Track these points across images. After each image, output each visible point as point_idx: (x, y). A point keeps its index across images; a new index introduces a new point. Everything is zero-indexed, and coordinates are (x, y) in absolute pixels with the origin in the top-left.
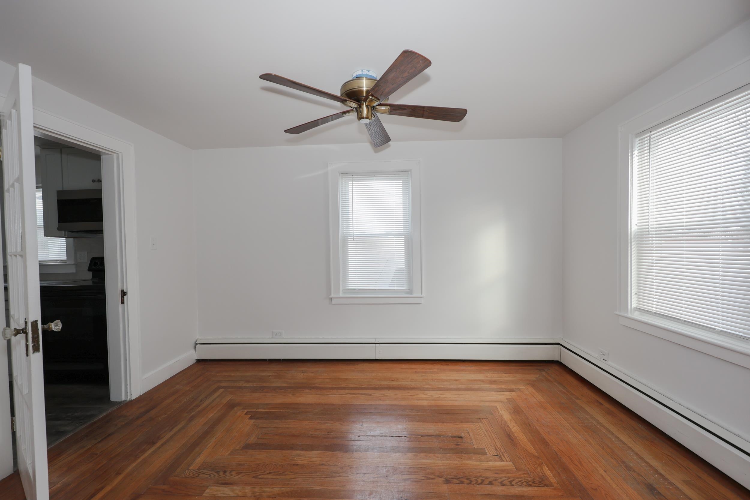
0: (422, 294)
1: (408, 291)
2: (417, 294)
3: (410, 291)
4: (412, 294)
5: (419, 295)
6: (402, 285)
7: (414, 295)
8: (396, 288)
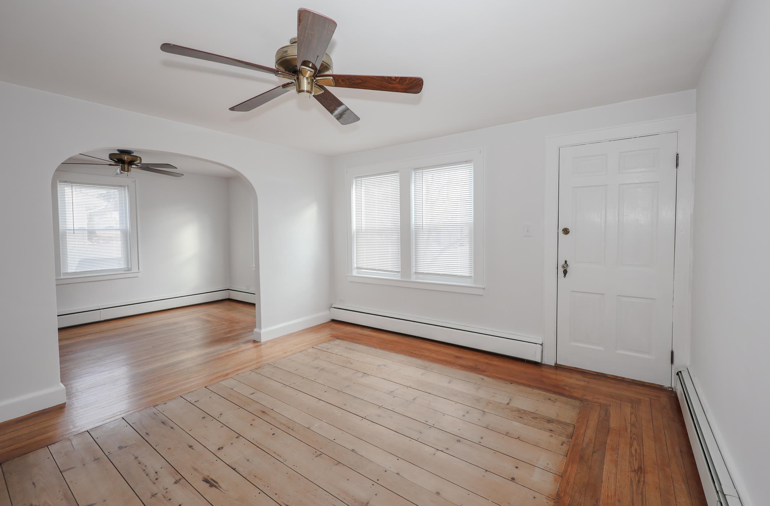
0: (139, 270)
1: (127, 269)
2: (135, 270)
3: (129, 269)
4: (130, 271)
5: (137, 271)
6: (123, 265)
7: (133, 271)
8: (116, 268)
